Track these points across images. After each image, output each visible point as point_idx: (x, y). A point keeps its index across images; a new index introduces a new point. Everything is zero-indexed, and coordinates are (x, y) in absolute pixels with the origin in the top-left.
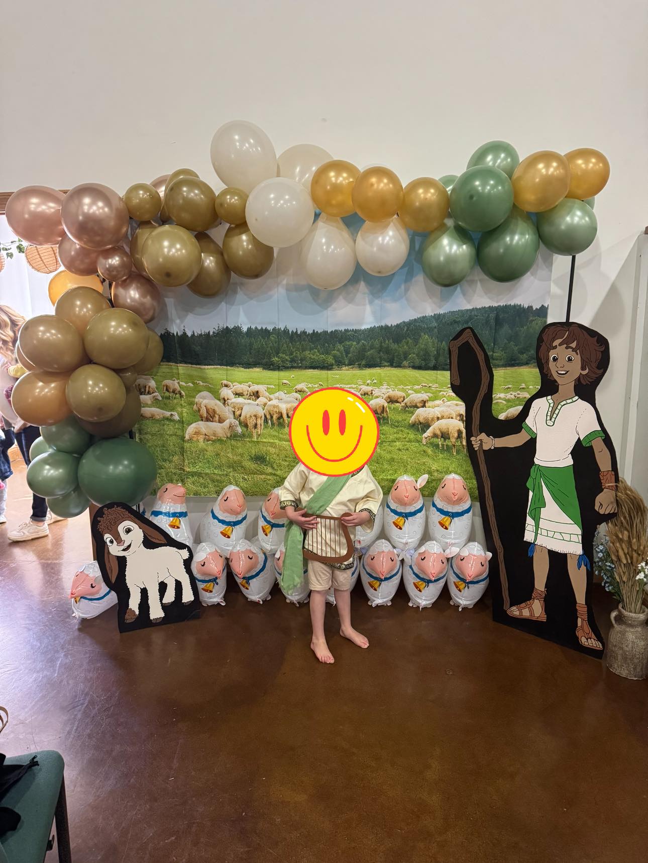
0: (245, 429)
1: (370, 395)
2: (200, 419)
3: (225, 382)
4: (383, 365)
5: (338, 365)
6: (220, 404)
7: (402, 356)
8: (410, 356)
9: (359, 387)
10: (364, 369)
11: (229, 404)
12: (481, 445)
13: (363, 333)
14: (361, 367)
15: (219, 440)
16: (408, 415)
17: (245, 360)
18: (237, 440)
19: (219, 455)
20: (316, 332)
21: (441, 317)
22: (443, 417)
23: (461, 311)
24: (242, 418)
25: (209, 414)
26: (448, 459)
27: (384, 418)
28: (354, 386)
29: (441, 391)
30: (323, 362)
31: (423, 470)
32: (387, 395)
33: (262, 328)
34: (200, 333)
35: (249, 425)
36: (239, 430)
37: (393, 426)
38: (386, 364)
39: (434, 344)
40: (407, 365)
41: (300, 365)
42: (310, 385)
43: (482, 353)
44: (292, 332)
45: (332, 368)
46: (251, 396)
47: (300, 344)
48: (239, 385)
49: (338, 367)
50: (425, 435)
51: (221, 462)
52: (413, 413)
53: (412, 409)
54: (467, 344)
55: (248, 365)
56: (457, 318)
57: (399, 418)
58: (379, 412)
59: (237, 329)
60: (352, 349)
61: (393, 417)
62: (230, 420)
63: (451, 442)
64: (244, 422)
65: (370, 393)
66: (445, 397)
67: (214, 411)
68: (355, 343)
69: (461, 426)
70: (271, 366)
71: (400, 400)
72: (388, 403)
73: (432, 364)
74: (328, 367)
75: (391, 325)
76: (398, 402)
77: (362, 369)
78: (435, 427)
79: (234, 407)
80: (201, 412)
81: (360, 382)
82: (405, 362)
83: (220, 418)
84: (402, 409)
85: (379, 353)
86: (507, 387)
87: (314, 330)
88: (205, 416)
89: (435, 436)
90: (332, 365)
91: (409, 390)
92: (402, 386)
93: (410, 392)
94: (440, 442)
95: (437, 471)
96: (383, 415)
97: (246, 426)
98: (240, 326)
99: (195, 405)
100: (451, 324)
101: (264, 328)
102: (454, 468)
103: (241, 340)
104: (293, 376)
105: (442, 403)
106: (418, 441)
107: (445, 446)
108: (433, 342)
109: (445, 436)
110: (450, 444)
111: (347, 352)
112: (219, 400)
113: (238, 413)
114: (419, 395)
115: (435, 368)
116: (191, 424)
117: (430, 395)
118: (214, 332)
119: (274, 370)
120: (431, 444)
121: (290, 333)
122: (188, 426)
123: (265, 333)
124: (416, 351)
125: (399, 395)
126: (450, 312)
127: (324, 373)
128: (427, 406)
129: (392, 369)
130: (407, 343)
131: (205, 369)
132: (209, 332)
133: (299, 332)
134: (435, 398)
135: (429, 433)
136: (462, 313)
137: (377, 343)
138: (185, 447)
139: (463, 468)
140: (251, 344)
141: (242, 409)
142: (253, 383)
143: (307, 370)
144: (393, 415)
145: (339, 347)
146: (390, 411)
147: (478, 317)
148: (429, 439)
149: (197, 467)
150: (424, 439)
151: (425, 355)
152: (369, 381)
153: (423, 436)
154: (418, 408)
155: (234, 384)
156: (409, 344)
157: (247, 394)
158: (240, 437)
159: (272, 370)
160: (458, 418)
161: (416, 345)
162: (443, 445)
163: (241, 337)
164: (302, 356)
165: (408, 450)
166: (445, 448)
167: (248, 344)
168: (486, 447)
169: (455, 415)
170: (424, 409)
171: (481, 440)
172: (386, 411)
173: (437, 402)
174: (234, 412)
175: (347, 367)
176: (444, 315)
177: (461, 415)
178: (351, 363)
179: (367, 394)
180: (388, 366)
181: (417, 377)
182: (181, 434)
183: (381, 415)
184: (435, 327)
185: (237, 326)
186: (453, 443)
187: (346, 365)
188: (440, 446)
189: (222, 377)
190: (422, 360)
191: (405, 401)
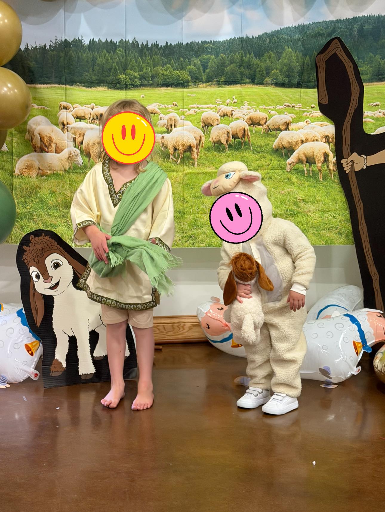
0: (87, 159)
1: (229, 117)
2: (33, 149)
3: (64, 103)
4: (244, 82)
5: (195, 82)
6: (58, 130)
7: (264, 72)
8: (273, 72)
9: (218, 107)
10: (223, 86)
11: (69, 129)
12: (353, 166)
13: (222, 46)
14: (219, 84)
15: (54, 174)
16: (271, 139)
17: (87, 78)
18: (77, 173)
19: (54, 192)
20: (169, 44)
21: (306, 29)
22: (307, 140)
23: (326, 22)
24: (83, 146)
25: (44, 143)
26: (315, 186)
27: (245, 142)
28: (211, 106)
29: (304, 112)
30: (177, 79)
31: (289, 201)
32: (248, 117)
33: (107, 40)
34: (34, 46)
35: (92, 154)
36: (80, 160)
37: (255, 152)
38: (247, 81)
39: (298, 58)
40: (270, 82)
41: (151, 82)
42: (163, 106)
43: (351, 65)
44: (142, 44)
45: (188, 86)
46: (94, 119)
47: (151, 58)
48: (81, 107)
49: (195, 85)
50: (289, 161)
51: (57, 201)
52: (275, 136)
53: (275, 132)
54: (335, 56)
55: (90, 84)
56: (321, 30)
57: (261, 142)
58: (240, 135)
59: (78, 43)
60: (210, 63)
61: (255, 142)
62: (70, 148)
63: (317, 167)
64: (86, 150)
65: (230, 114)
66: (308, 118)
67: (50, 139)
68: (213, 56)
69: (327, 148)
70: (118, 85)
71: (262, 122)
72: (250, 125)
73: (296, 80)
74: (183, 84)
75: (253, 37)
76: (260, 124)
77: (221, 87)
78: (299, 152)
79: (75, 133)
80: (34, 141)
81: (219, 100)
82: (267, 79)
83: (57, 147)
84: (264, 133)
85: (239, 68)
86: (375, 103)
87: (167, 43)
88: (39, 145)
89: (300, 161)
90: (188, 82)
91: (272, 110)
92: (264, 106)
93: (272, 112)
94: (305, 167)
95: (304, 201)
96: (244, 139)
97: (89, 155)
98: (80, 38)
99: (28, 133)
100: (315, 37)
101: (109, 40)
102: (322, 197)
103: (82, 55)
104: (143, 95)
105: (306, 124)
106: (282, 168)
107: (311, 172)
108: (297, 56)
109: (310, 160)
110: (316, 169)
111: (205, 67)
112: (57, 125)
113: (79, 140)
114: (283, 116)
115: (299, 85)
116: (23, 156)
117: (294, 116)
118: (50, 46)
119: (120, 88)
120: (296, 170)
121: (140, 46)
122: (19, 159)
123: (110, 46)
124: (278, 66)
125: (261, 117)
126: (314, 22)
127: (178, 92)
128: (290, 129)
129: (254, 86)
130: (270, 57)
131: (40, 88)
132: (45, 46)
133: (150, 45)
134: (298, 119)
135: (293, 158)
136: (327, 24)
137: (237, 57)
138: (14, 183)
139: (331, 196)
140: (94, 60)
141: (84, 136)
142: (96, 105)
143: (159, 89)
144: (255, 139)
145: (196, 61)
146: (251, 134)
147: (342, 29)
148: (294, 166)
149: (29, 207)
150: (288, 165)
151: (288, 71)
152: (228, 101)
153: (287, 162)
154: (281, 131)
155: (74, 106)
156: (272, 58)
157: (90, 118)
158: (81, 169)
159: (118, 89)
160: (324, 140)
161: (279, 59)
162: (308, 171)
163: (82, 51)
164: (153, 72)
165: (271, 178)
166: (311, 174)
167: (90, 60)
168: (357, 168)
169: (320, 138)
170: (288, 131)
171: (352, 161)
172: (248, 135)
173: (301, 124)
174: (74, 139)
175: (204, 84)
176: (309, 26)
177: (327, 137)
178: (209, 80)
179: (227, 115)
180: (249, 83)
181: (280, 96)
182: (10, 167)
183: (242, 139)
184: (299, 40)
185: (77, 38)
186: (319, 168)
187: (203, 82)
188: (306, 172)
189: (60, 97)
190: (285, 77)
191: (267, 124)
